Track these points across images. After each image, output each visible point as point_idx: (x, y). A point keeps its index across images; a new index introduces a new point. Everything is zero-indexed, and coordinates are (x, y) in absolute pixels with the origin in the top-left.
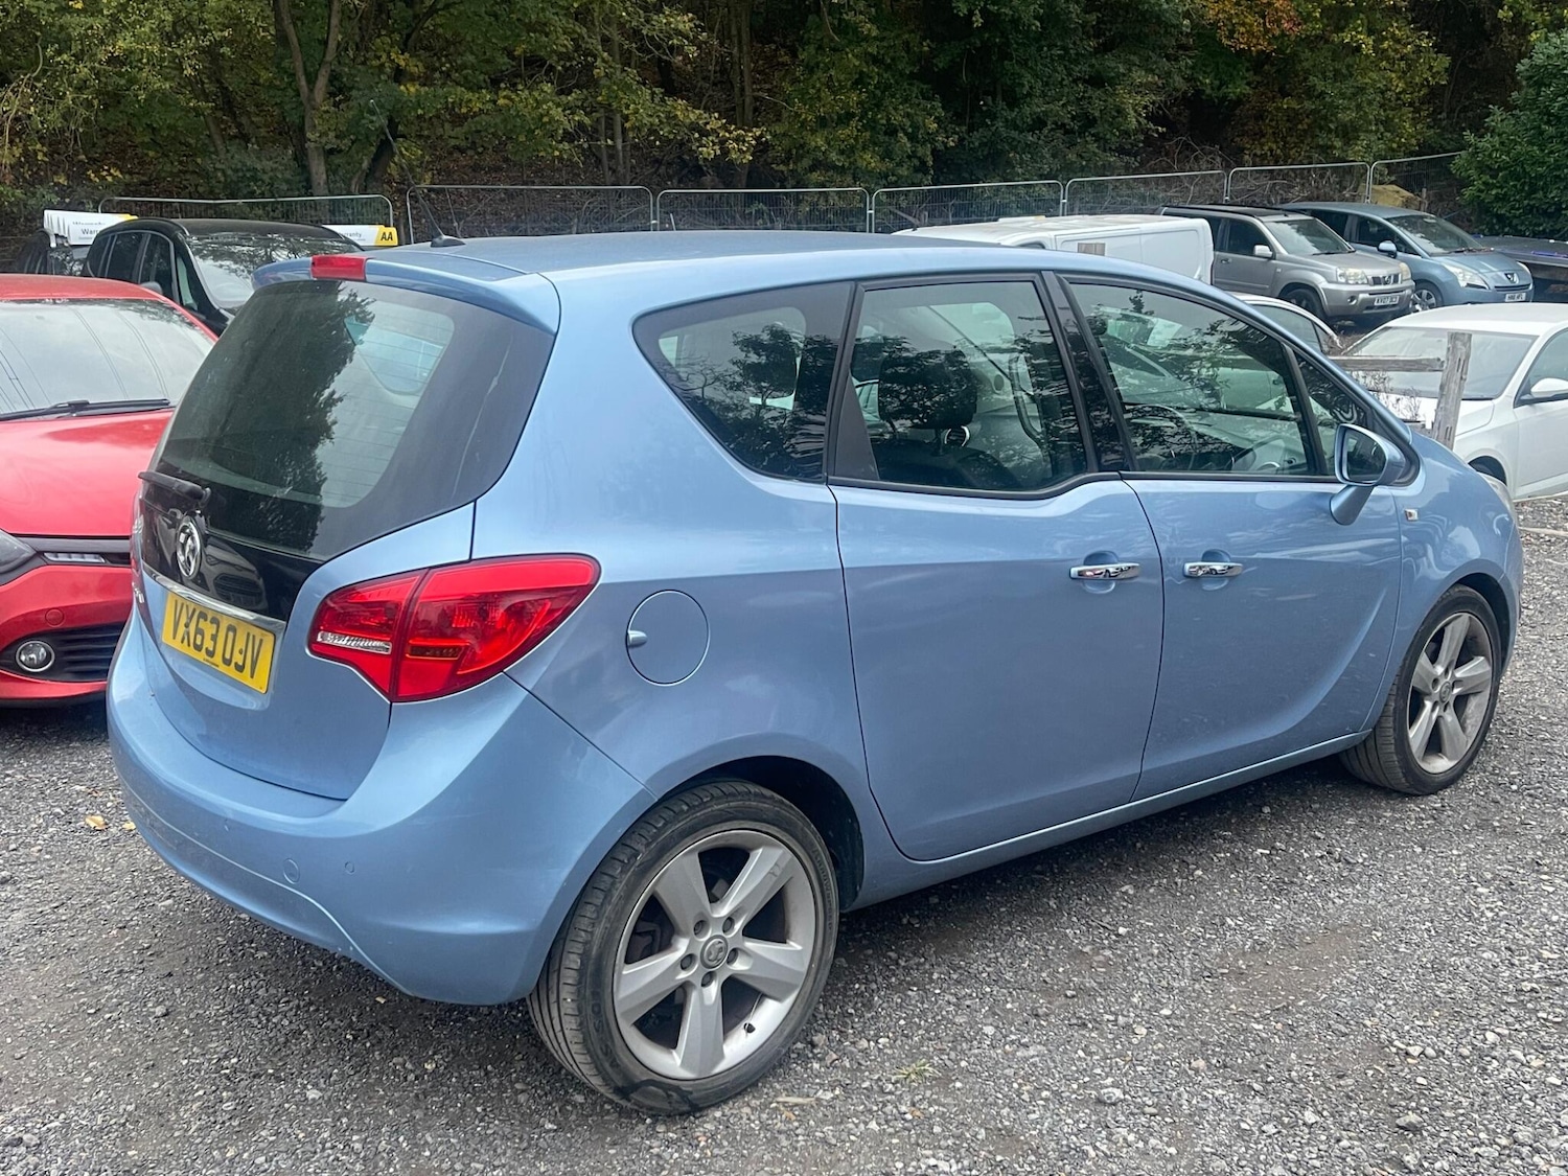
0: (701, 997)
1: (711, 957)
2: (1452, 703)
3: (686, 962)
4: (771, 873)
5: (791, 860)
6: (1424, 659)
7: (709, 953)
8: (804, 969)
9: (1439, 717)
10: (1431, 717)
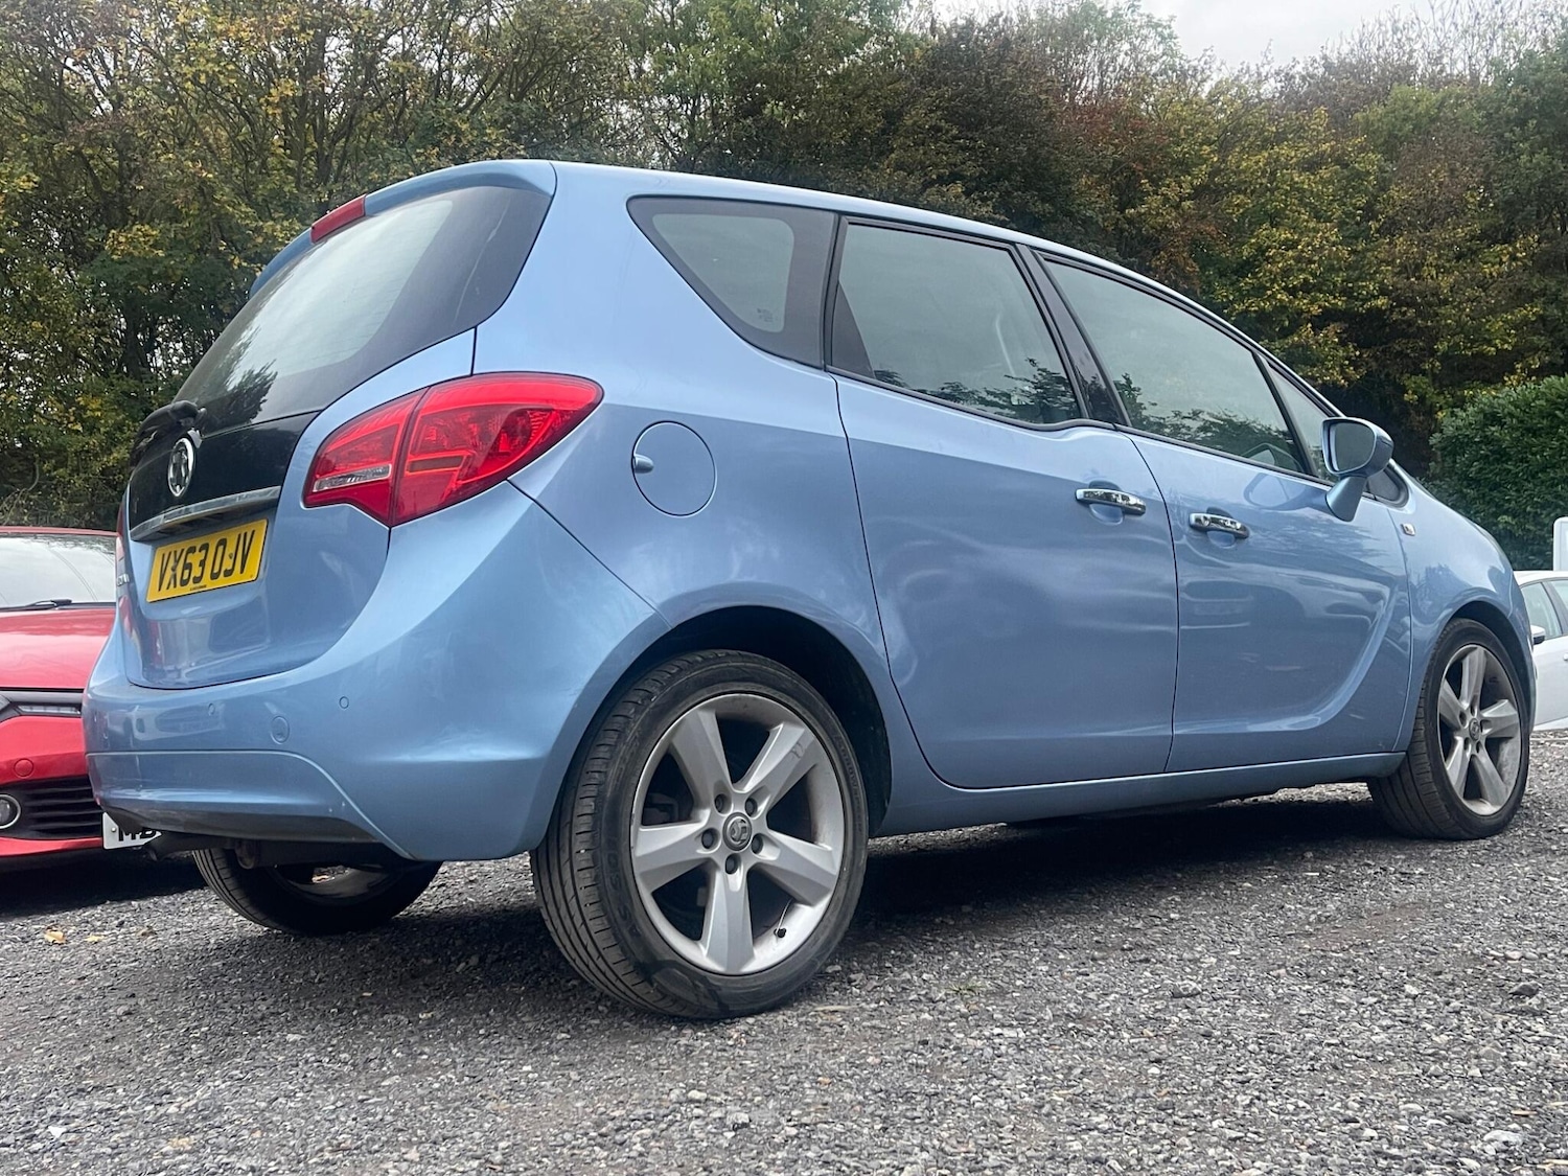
0: (726, 882)
1: (735, 836)
2: (1483, 743)
3: (708, 836)
4: (793, 752)
5: (813, 743)
6: (1445, 686)
7: (733, 831)
8: (835, 871)
9: (1472, 756)
10: (1464, 755)
